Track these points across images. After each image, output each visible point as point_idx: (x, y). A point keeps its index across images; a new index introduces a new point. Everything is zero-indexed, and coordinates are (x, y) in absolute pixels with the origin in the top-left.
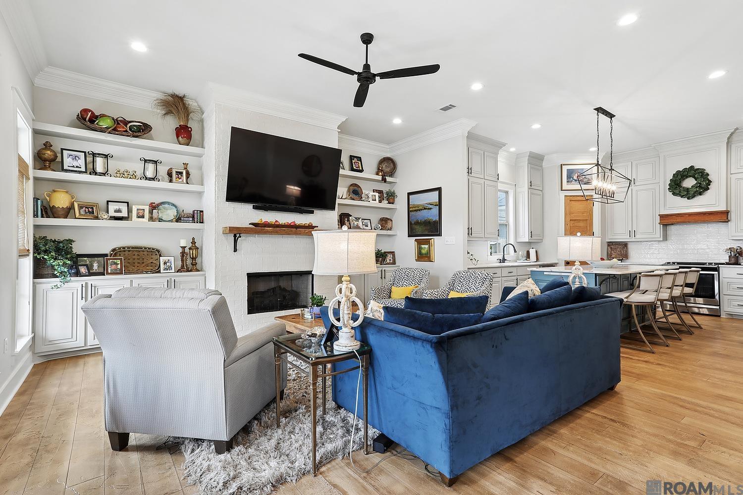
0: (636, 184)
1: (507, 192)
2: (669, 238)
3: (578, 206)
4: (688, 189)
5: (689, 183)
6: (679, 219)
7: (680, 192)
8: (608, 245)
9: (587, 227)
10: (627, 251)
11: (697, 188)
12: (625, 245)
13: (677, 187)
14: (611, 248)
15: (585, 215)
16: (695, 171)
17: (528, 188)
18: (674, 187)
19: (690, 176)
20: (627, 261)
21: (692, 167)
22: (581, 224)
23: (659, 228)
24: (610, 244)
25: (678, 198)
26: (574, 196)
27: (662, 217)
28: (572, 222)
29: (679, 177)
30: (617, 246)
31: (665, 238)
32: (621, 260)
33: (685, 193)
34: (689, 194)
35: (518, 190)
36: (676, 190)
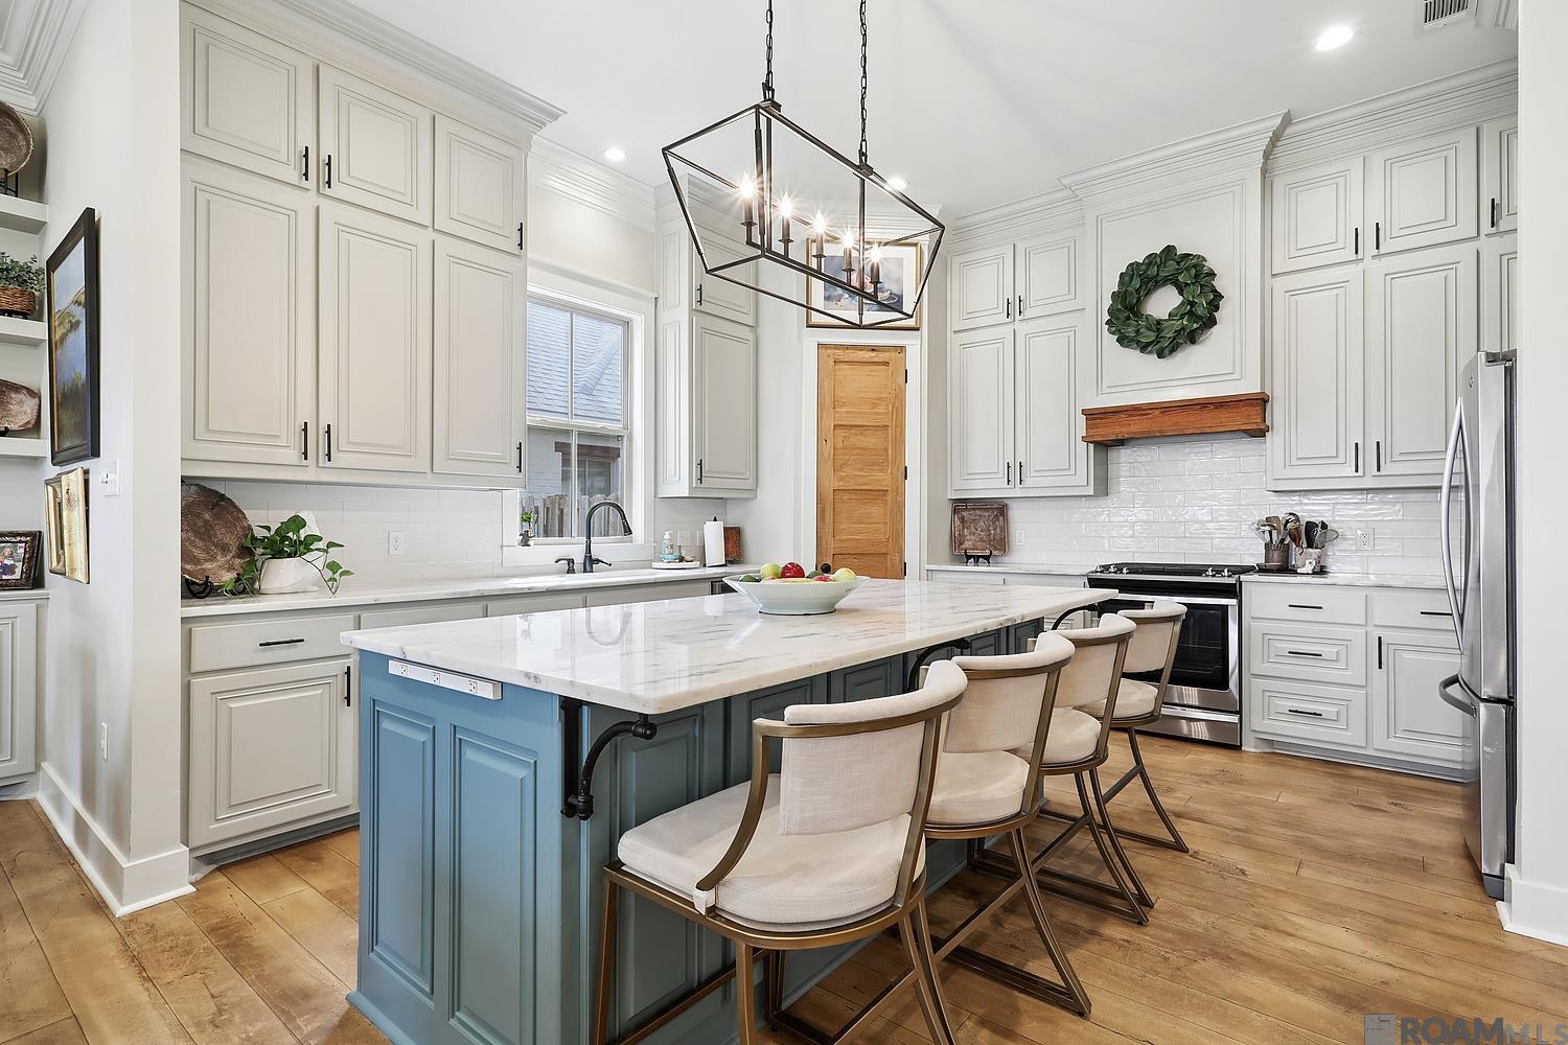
0: (1028, 314)
1: (627, 324)
2: (1112, 487)
3: (861, 383)
4: (1159, 322)
5: (1164, 303)
6: (1136, 426)
7: (1137, 332)
8: (955, 511)
9: (886, 450)
10: (1005, 529)
11: (1182, 317)
12: (999, 509)
13: (1128, 318)
14: (962, 519)
15: (882, 410)
16: (1178, 263)
17: (692, 310)
18: (1123, 316)
19: (1165, 281)
20: (1006, 559)
21: (1170, 250)
22: (870, 440)
23: (1084, 453)
24: (960, 506)
25: (1133, 354)
26: (847, 347)
27: (1093, 416)
28: (840, 432)
29: (1136, 283)
30: (978, 512)
31: (1103, 486)
32: (987, 558)
33: (1152, 336)
34: (1164, 341)
35: (664, 317)
36: (1129, 325)
